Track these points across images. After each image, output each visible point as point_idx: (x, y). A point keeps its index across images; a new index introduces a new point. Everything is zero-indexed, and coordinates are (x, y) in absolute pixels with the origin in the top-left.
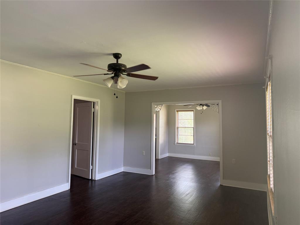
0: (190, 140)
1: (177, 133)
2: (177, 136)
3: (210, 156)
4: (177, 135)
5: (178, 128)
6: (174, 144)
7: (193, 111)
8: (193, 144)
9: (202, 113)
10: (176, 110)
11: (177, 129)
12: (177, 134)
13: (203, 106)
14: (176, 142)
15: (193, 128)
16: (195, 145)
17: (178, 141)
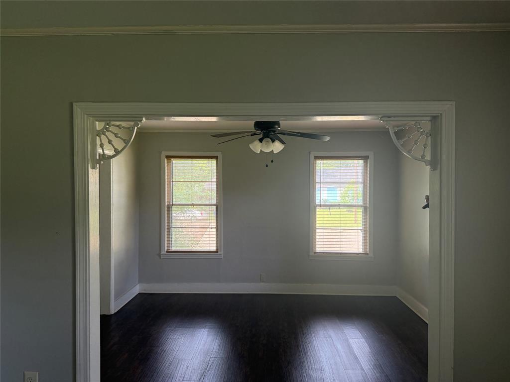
0: (208, 242)
1: (168, 223)
2: (169, 232)
3: (263, 281)
4: (169, 229)
5: (169, 207)
6: (159, 255)
7: (216, 157)
8: (217, 251)
10: (164, 154)
11: (168, 211)
14: (166, 248)
15: (215, 207)
16: (222, 253)
17: (169, 247)
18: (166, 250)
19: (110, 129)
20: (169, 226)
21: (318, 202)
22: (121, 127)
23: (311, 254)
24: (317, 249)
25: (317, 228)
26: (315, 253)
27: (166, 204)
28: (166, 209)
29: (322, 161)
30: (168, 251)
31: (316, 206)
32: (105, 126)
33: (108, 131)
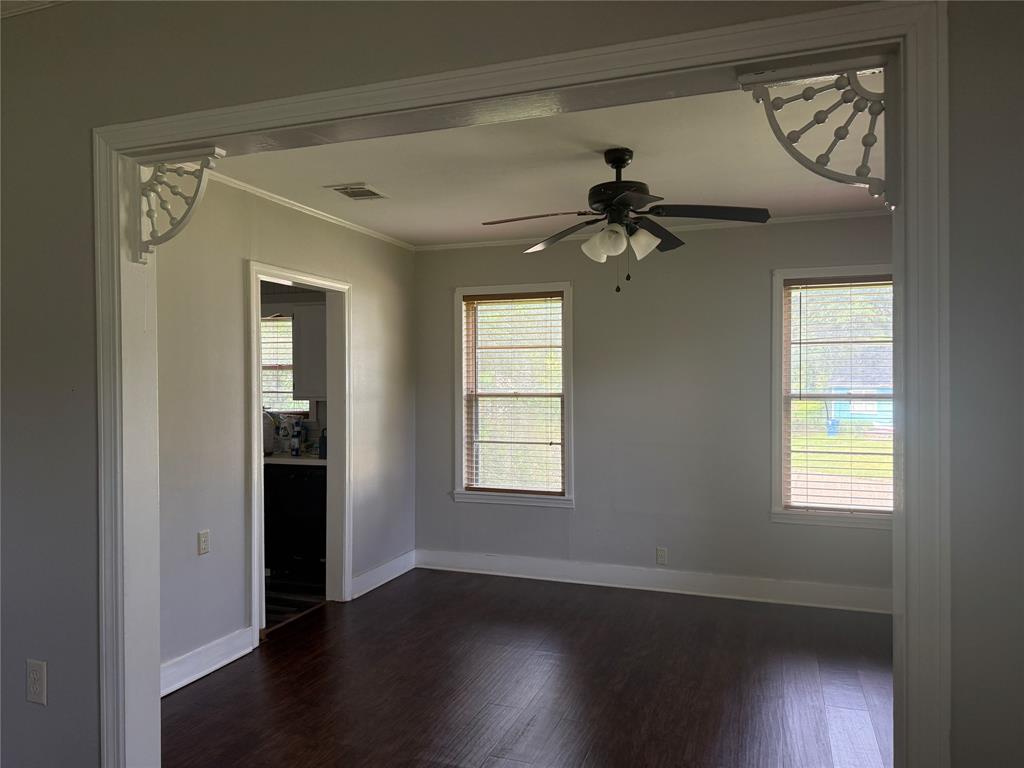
0: (543, 471)
1: (470, 431)
2: (470, 449)
3: (663, 565)
4: (471, 443)
5: (473, 399)
6: (452, 494)
7: (559, 294)
8: (562, 494)
9: (623, 283)
10: (460, 293)
11: (469, 407)
12: (470, 437)
13: (631, 232)
14: (465, 482)
15: (559, 399)
16: (572, 497)
17: (472, 480)
18: (464, 486)
19: (165, 180)
20: (471, 437)
21: (794, 389)
22: (181, 173)
23: (776, 509)
24: (793, 498)
25: (793, 448)
26: (788, 507)
27: (465, 393)
28: (464, 402)
29: (804, 292)
30: (469, 488)
31: (789, 398)
32: (154, 174)
33: (161, 183)
